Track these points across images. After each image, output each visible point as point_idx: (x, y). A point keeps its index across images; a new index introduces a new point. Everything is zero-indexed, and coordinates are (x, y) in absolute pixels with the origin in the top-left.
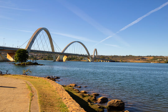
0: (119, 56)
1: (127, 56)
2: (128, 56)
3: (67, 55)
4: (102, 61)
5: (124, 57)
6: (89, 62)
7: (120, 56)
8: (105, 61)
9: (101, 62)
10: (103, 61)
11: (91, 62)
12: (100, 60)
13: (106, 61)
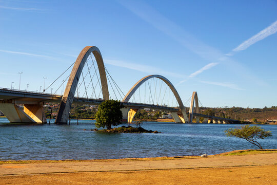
0: (246, 108)
1: (265, 109)
2: (270, 110)
3: (137, 107)
4: (209, 121)
5: (257, 110)
6: (182, 123)
7: (248, 109)
8: (216, 121)
9: (207, 123)
10: (211, 122)
11: (187, 123)
12: (205, 120)
13: (219, 122)
